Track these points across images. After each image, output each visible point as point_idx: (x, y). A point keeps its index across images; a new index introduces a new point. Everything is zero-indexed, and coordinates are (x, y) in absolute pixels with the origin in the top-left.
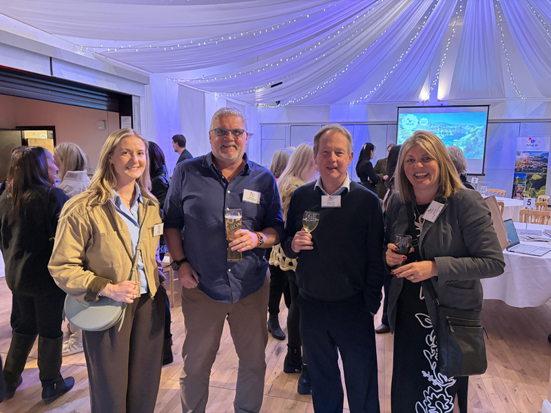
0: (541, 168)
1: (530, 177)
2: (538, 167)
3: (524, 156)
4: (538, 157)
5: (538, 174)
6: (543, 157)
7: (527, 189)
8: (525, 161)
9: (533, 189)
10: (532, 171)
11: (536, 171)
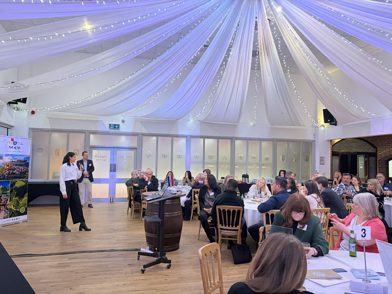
0: (23, 173)
1: (13, 184)
3: (7, 160)
4: (21, 161)
5: (22, 181)
6: (26, 161)
7: (12, 199)
8: (8, 166)
9: (16, 198)
10: (16, 178)
11: (20, 178)
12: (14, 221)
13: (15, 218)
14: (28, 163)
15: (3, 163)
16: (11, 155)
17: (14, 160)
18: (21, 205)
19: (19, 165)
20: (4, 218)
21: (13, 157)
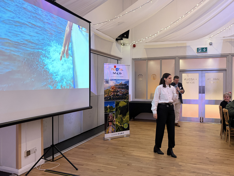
1: (117, 104)
2: (123, 94)
3: (112, 84)
4: (122, 85)
5: (124, 101)
6: (126, 85)
7: (117, 116)
8: (113, 89)
9: (121, 116)
10: (119, 99)
11: (122, 99)
12: (119, 135)
13: (121, 132)
14: (128, 87)
15: (109, 87)
16: (115, 80)
17: (117, 84)
18: (125, 122)
19: (121, 88)
20: (112, 132)
21: (116, 81)
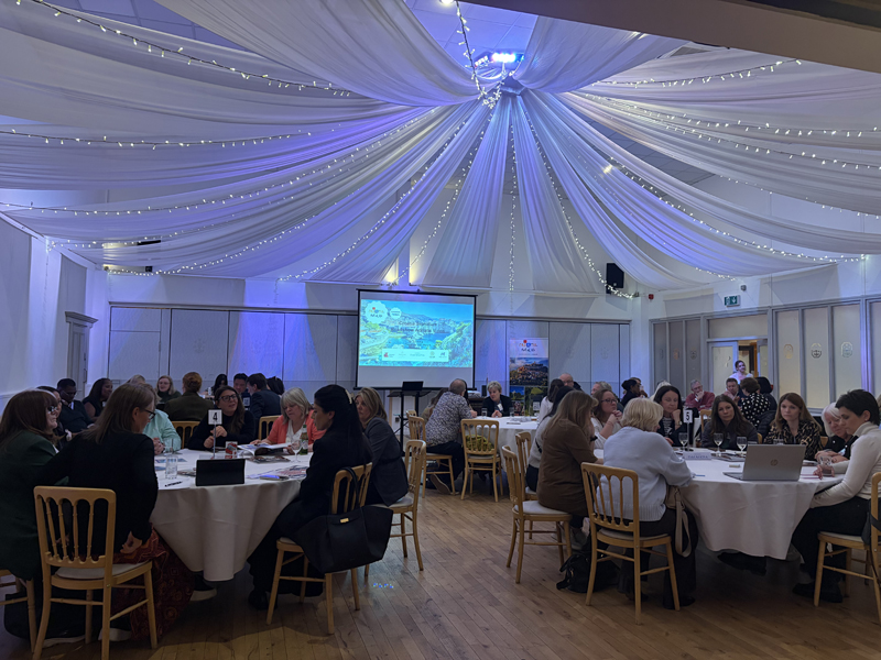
0: (541, 379)
1: (528, 391)
2: (537, 378)
3: (519, 363)
4: (536, 365)
5: (539, 388)
6: (544, 365)
8: (521, 370)
10: (531, 384)
11: (536, 384)
14: (547, 368)
15: (516, 367)
16: (525, 358)
17: (528, 364)
19: (534, 369)
21: (527, 360)
